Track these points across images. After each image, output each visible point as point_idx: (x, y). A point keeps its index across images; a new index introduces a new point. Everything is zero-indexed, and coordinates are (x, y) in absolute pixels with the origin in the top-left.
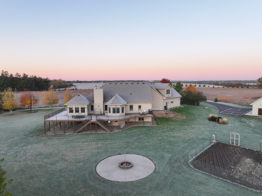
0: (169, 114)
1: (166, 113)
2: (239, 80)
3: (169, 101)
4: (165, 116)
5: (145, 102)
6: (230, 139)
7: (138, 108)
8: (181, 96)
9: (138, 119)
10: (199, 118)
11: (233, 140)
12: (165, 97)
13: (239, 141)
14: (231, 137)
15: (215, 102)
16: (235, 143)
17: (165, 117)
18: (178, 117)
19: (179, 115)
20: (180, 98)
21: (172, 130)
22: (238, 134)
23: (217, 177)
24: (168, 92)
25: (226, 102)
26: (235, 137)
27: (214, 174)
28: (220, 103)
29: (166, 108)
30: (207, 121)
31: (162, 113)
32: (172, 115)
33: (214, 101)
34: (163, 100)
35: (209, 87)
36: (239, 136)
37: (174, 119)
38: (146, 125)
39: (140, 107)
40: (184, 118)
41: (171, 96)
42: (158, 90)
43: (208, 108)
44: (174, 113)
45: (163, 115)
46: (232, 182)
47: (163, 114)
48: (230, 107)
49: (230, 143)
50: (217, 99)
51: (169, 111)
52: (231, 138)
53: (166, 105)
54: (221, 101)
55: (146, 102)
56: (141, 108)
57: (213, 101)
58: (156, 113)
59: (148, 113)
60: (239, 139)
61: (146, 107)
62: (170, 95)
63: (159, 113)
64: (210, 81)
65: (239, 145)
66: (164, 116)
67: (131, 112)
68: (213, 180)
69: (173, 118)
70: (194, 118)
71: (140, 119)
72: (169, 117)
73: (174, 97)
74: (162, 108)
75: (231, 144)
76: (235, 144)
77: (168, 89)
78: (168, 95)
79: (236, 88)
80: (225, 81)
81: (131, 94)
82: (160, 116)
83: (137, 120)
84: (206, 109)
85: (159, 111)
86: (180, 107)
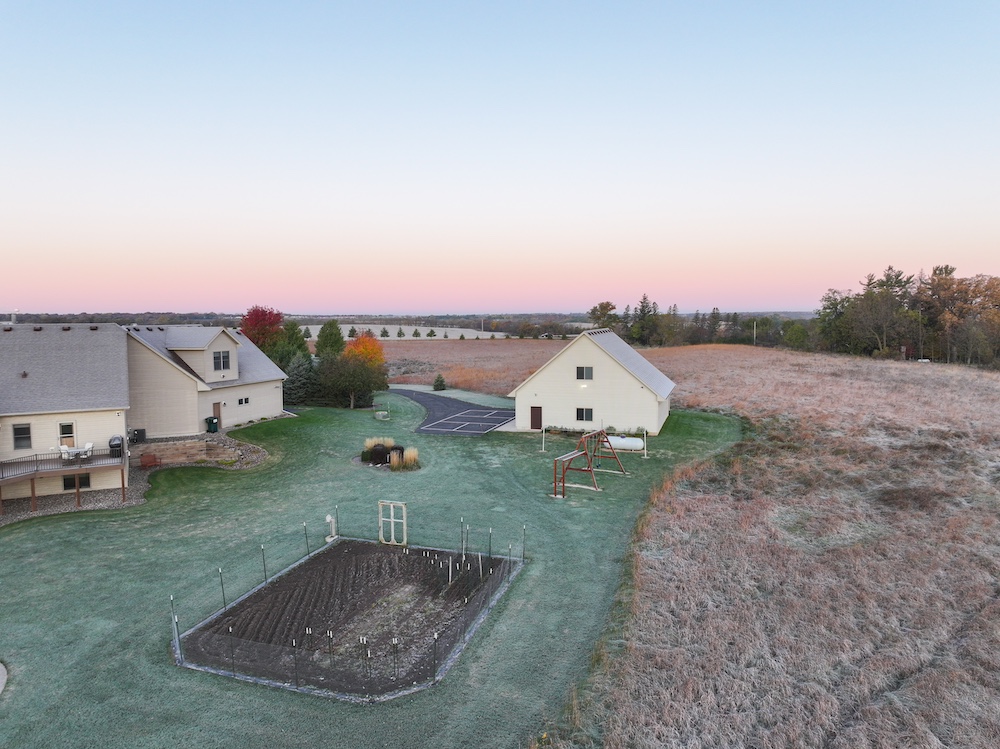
0: (218, 451)
1: (208, 446)
2: (557, 313)
3: (229, 398)
4: (204, 457)
5: (93, 405)
6: (381, 524)
7: (59, 436)
8: (285, 377)
9: (61, 483)
10: (330, 456)
11: (387, 525)
12: (208, 384)
13: (405, 527)
14: (381, 514)
15: (436, 390)
16: (393, 537)
17: (204, 461)
18: (254, 457)
19: (258, 451)
20: (280, 385)
21: (194, 516)
22: (400, 504)
23: (251, 680)
24: (221, 361)
25: (469, 388)
26: (392, 514)
27: (245, 670)
28: (445, 395)
29: (212, 425)
30: (356, 464)
31: (192, 448)
32: (230, 454)
33: (432, 388)
34: (196, 393)
35: (446, 336)
36: (404, 509)
37: (237, 467)
38: (89, 507)
39: (67, 430)
40: (276, 459)
41: (236, 377)
42: (178, 353)
43: (384, 417)
44: (239, 445)
45: (194, 455)
46: (298, 685)
47: (193, 451)
48: (469, 406)
49: (381, 538)
50: (442, 381)
51: (223, 437)
52: (382, 519)
53: (212, 415)
54: (455, 386)
55: (95, 406)
56: (74, 434)
57: (428, 389)
58: (163, 450)
59: (108, 452)
60: (404, 521)
61: (98, 429)
62: (231, 374)
63: (177, 450)
64: (467, 317)
65: (405, 542)
66: (198, 458)
67: (23, 454)
68: (230, 694)
69: (232, 464)
70: (312, 456)
71: (69, 482)
72: (217, 462)
73: (250, 381)
74: (195, 428)
75: (384, 542)
76: (393, 541)
77: (221, 350)
78: (222, 372)
79: (530, 340)
80: (515, 316)
81: (25, 375)
82: (183, 459)
83: (57, 488)
84: (381, 418)
85: (174, 439)
86: (277, 420)
